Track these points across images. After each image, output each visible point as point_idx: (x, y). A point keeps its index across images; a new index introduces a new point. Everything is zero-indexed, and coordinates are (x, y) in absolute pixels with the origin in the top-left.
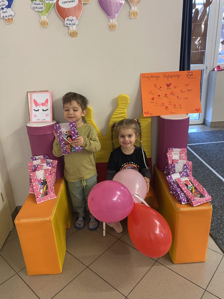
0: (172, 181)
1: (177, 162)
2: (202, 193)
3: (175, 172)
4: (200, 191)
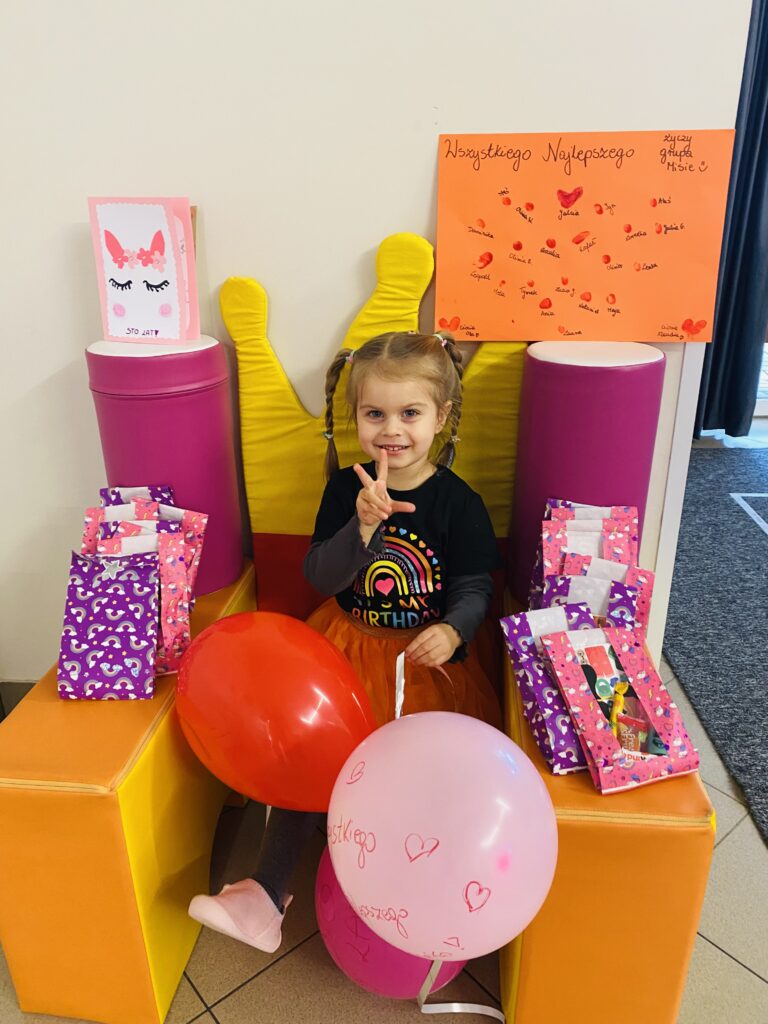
0: (525, 643)
1: (582, 570)
2: (657, 727)
4: (649, 713)
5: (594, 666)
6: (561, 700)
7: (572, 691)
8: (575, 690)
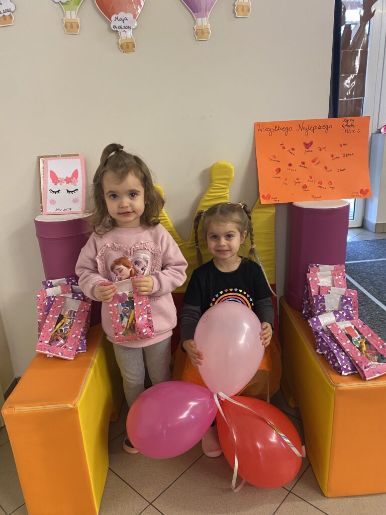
0: (319, 328)
1: (328, 292)
2: (381, 353)
3: (325, 311)
4: (376, 348)
5: (350, 334)
6: (340, 346)
7: (344, 344)
8: (345, 343)
